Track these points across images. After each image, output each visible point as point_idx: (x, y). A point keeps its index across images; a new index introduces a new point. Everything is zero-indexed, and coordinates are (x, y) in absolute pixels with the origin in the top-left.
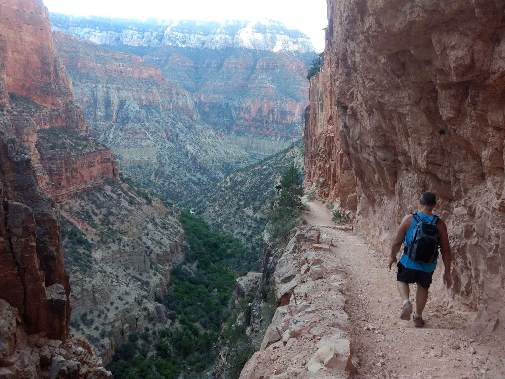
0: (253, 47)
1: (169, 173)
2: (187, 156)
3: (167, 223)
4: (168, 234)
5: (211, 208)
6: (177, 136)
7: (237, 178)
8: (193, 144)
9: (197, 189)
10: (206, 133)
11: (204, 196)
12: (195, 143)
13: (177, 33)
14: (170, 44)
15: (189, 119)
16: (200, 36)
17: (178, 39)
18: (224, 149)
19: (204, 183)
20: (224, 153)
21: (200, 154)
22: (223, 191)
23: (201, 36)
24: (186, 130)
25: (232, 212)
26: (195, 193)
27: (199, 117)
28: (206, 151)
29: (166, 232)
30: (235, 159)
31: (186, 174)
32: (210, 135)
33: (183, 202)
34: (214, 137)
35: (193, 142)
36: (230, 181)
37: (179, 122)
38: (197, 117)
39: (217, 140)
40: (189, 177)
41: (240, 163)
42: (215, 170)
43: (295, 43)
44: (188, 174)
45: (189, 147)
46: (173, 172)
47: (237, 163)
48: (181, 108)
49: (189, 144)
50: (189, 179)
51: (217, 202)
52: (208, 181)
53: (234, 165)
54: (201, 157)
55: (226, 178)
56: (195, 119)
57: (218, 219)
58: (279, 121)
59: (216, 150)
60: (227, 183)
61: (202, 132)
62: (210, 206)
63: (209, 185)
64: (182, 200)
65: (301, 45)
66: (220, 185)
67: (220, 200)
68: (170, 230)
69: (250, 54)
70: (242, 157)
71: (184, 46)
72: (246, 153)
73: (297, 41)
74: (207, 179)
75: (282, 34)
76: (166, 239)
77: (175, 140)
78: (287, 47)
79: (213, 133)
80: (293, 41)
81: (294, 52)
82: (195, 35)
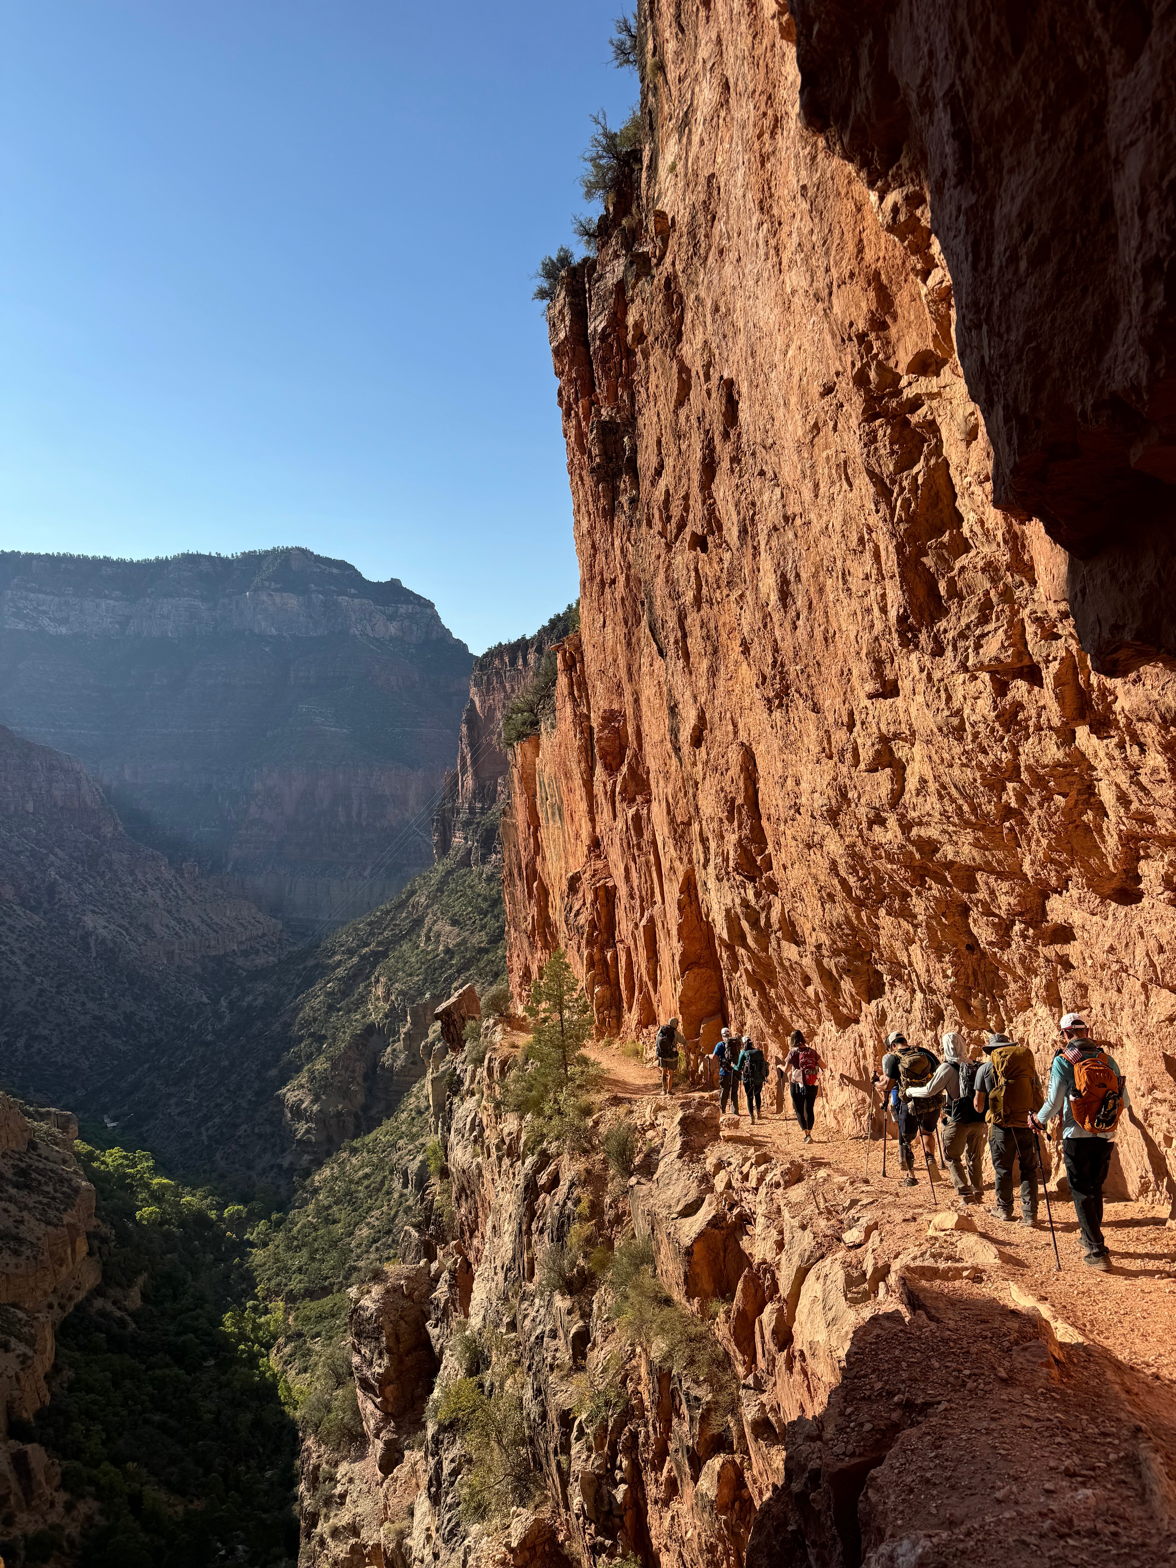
0: (274, 631)
1: (29, 1009)
2: (87, 948)
3: (37, 1170)
4: (40, 1203)
5: (173, 1101)
6: (52, 889)
7: (250, 998)
8: (105, 910)
9: (123, 1048)
10: (145, 873)
11: (147, 1066)
12: (111, 906)
13: (41, 596)
14: (21, 626)
15: (90, 838)
16: (112, 602)
17: (44, 612)
18: (205, 917)
19: (145, 1026)
20: (204, 928)
21: (127, 938)
22: (207, 1044)
23: (116, 604)
24: (80, 869)
25: (245, 1105)
26: (116, 1062)
27: (120, 828)
28: (147, 928)
29: (31, 1200)
30: (242, 943)
31: (83, 1004)
32: (157, 879)
33: (80, 1093)
34: (171, 886)
35: (103, 905)
36: (231, 1011)
37: (57, 850)
38: (115, 829)
39: (180, 892)
40: (96, 1013)
41: (257, 952)
42: (178, 981)
43: (391, 618)
44: (90, 1005)
45: (89, 921)
46: (43, 1003)
47: (245, 954)
48: (62, 808)
49: (93, 912)
50: (95, 1018)
51: (194, 1080)
52: (157, 1019)
53: (240, 961)
54: (132, 946)
55: (216, 1001)
56: (109, 835)
57: (200, 1134)
58: (364, 823)
59: (179, 921)
60: (220, 1017)
61: (132, 873)
62: (170, 1095)
63: (161, 1029)
64: (74, 1090)
65: (406, 623)
66: (200, 1026)
67: (202, 1072)
68: (46, 1189)
69: (267, 649)
70: (264, 935)
71: (63, 630)
72: (274, 920)
73: (397, 611)
74: (155, 1012)
75: (353, 596)
76: (33, 1223)
77: (45, 905)
78: (368, 628)
79: (167, 874)
80: (384, 613)
81: (390, 641)
82: (97, 600)
